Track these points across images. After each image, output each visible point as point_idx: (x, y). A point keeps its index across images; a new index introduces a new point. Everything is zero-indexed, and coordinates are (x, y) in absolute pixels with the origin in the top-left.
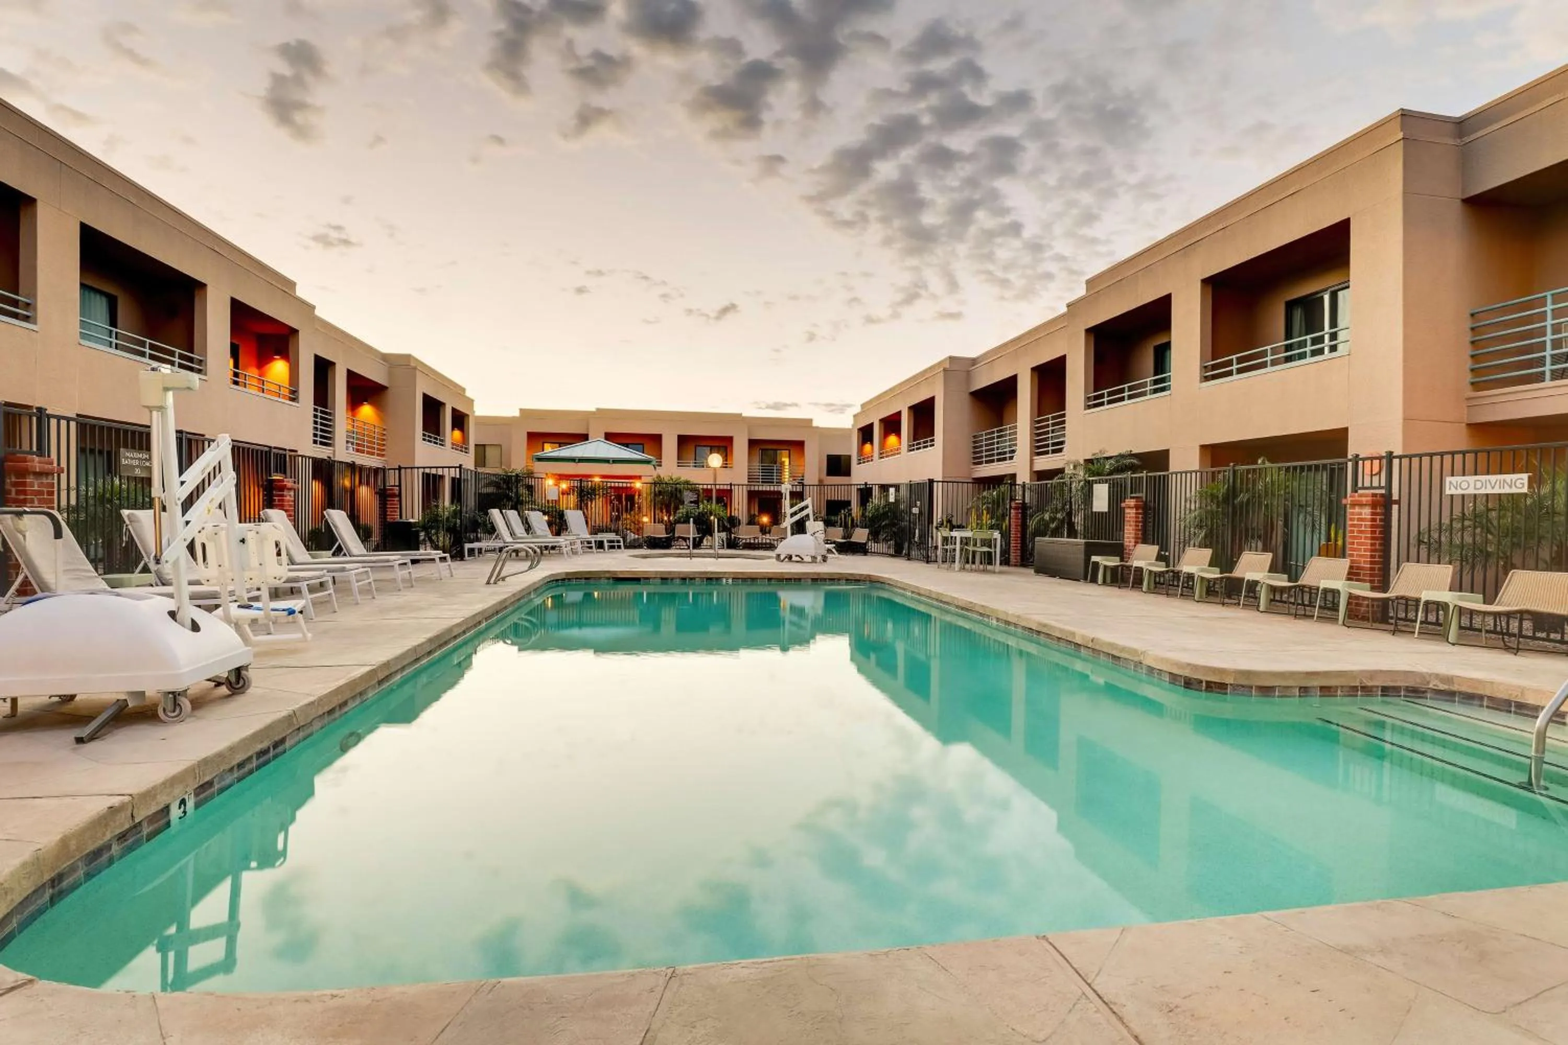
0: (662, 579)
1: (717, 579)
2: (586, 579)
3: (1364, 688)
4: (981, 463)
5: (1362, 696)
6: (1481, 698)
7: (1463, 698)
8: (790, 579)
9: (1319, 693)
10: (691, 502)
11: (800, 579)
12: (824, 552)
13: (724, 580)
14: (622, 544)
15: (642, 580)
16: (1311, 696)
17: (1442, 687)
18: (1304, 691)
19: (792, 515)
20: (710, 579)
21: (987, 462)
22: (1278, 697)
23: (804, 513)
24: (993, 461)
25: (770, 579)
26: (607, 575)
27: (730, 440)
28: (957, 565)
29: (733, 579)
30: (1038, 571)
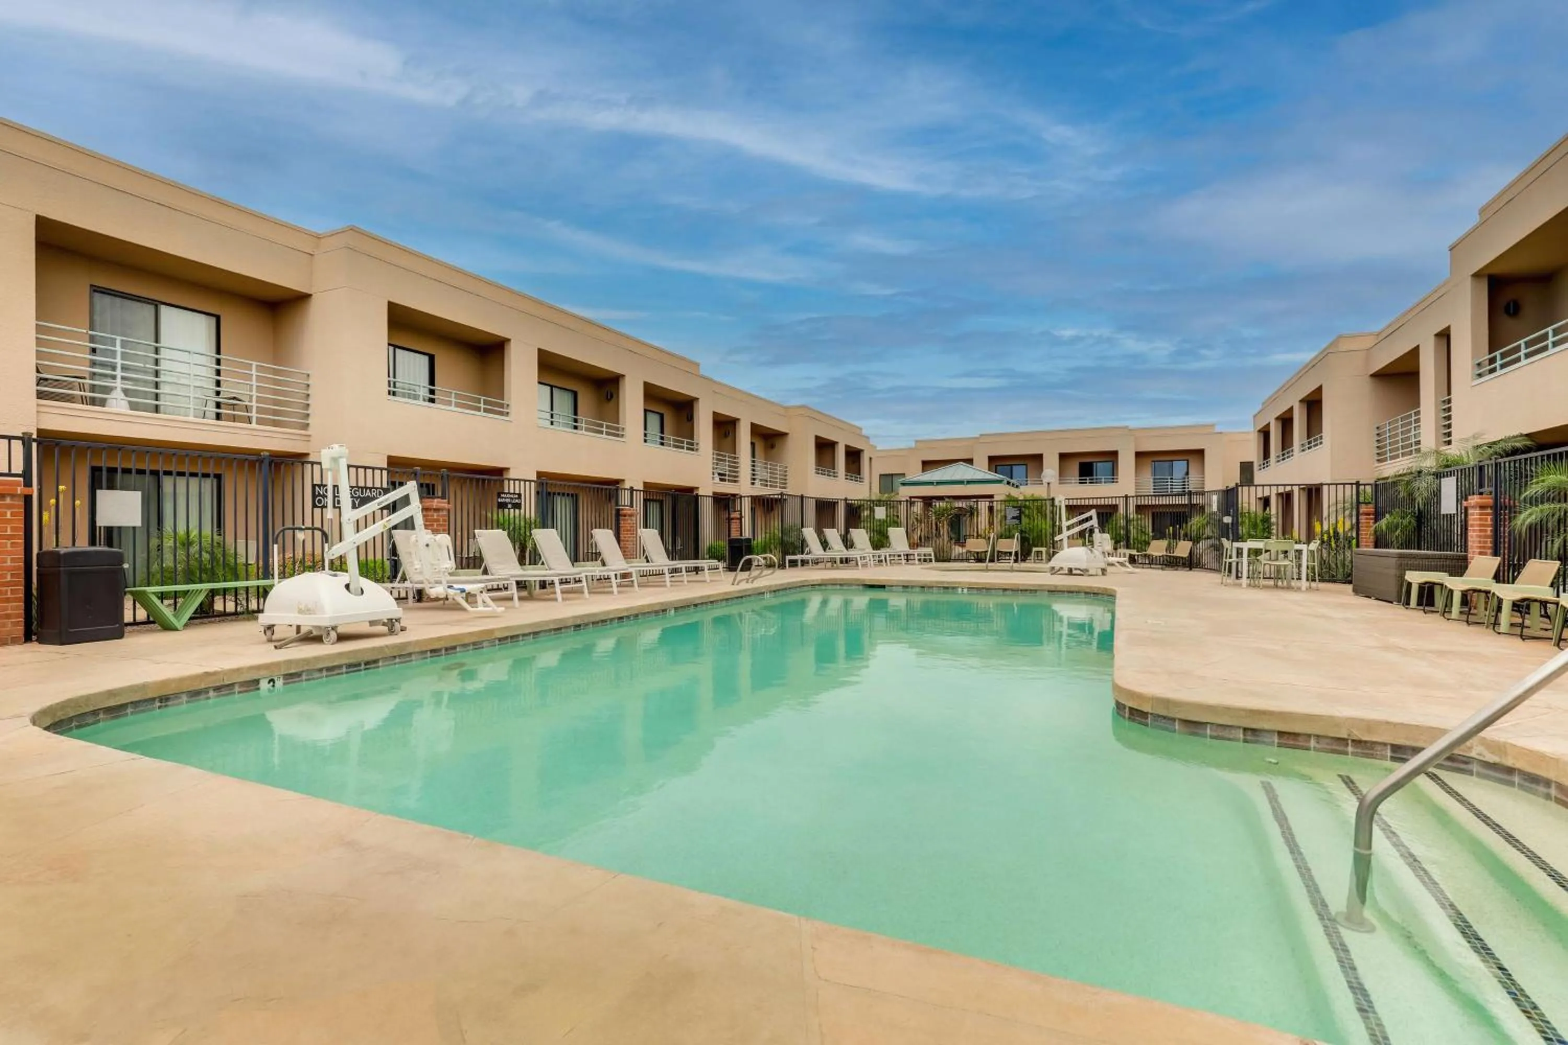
0: (904, 587)
1: (953, 588)
2: (841, 585)
3: (1357, 743)
4: (1385, 460)
5: (1353, 754)
6: (1547, 783)
7: (1525, 780)
8: (1026, 590)
9: (1276, 741)
10: (1014, 518)
11: (1036, 591)
12: (1103, 566)
13: (960, 590)
14: (933, 557)
15: (887, 588)
16: (1264, 743)
17: (1492, 758)
18: (1252, 734)
19: (1069, 528)
20: (947, 588)
21: (1392, 458)
22: (1212, 737)
23: (1086, 525)
24: (1397, 456)
25: (1005, 590)
26: (858, 583)
27: (1114, 454)
28: (1244, 581)
29: (968, 588)
30: (1356, 591)
